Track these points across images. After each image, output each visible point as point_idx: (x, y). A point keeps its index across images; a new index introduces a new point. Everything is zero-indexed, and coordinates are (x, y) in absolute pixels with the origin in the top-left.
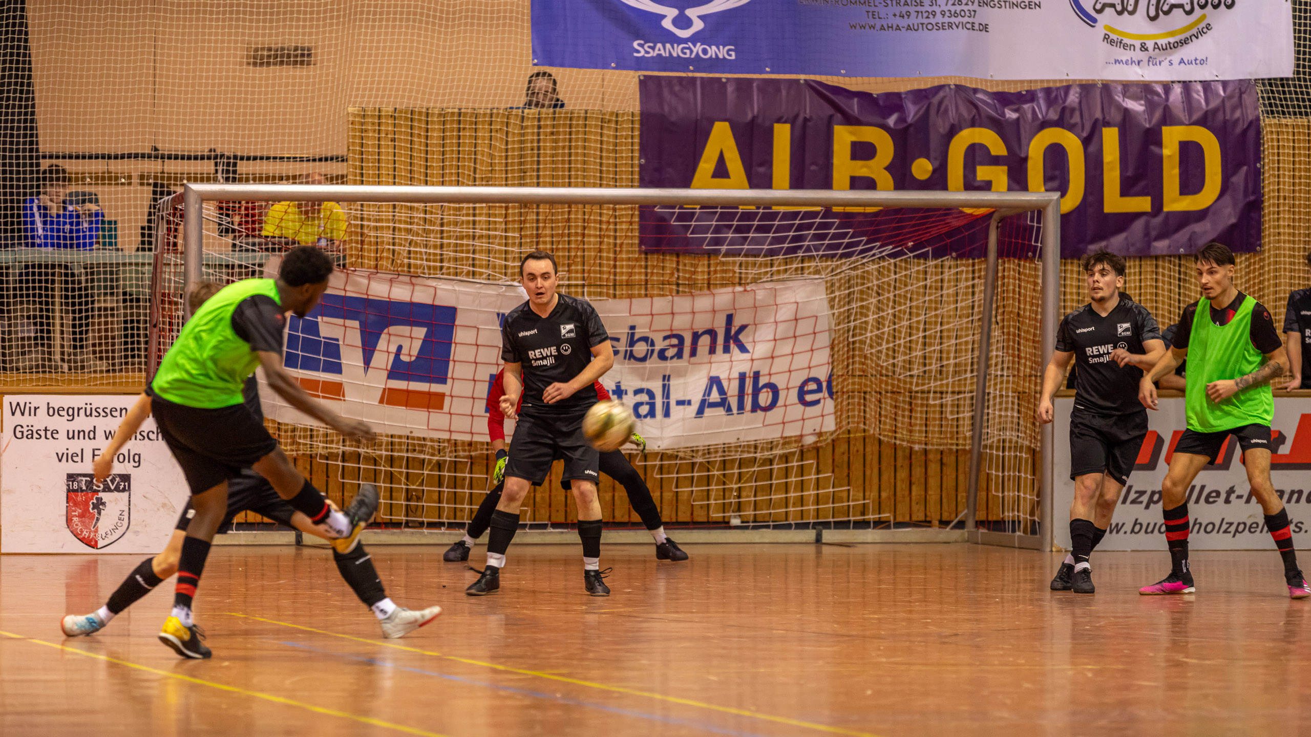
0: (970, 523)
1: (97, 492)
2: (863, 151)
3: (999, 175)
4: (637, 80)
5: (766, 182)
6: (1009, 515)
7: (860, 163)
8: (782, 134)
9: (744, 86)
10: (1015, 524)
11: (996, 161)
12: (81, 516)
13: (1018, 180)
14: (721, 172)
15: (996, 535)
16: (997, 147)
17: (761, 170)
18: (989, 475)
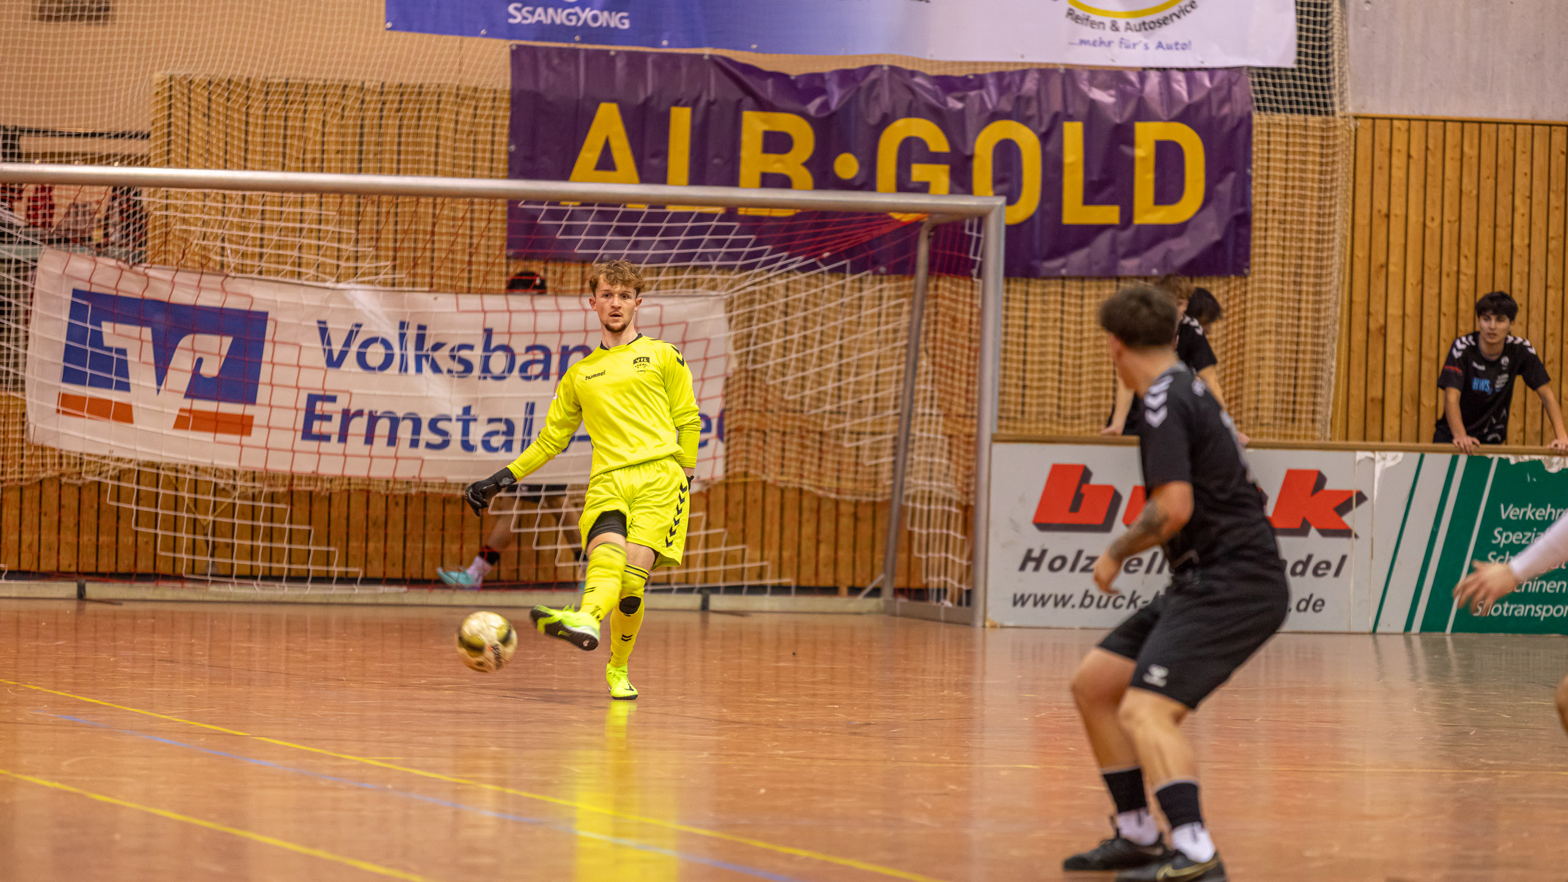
0: (887, 592)
2: (777, 143)
3: (939, 176)
4: (507, 50)
5: (661, 178)
6: (934, 581)
7: (773, 157)
8: (681, 120)
9: (636, 61)
10: (942, 592)
11: (935, 158)
13: (962, 181)
14: (606, 163)
15: (918, 606)
16: (938, 142)
17: (655, 162)
18: (911, 534)
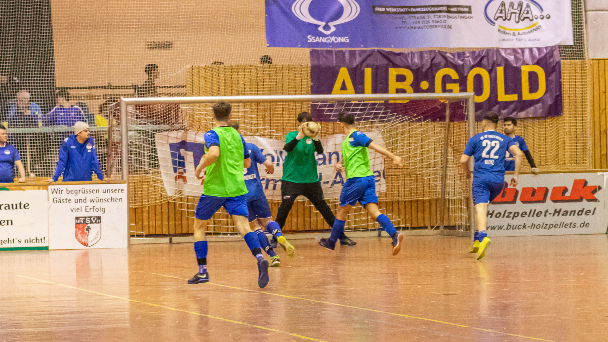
0: (441, 228)
1: (87, 224)
2: (401, 78)
3: (456, 87)
4: (308, 52)
5: (362, 91)
6: (457, 223)
7: (399, 83)
8: (368, 72)
9: (352, 53)
10: (460, 227)
11: (455, 81)
12: (82, 233)
13: (464, 89)
14: (344, 87)
15: (452, 232)
16: (454, 75)
17: (360, 86)
18: (449, 207)
